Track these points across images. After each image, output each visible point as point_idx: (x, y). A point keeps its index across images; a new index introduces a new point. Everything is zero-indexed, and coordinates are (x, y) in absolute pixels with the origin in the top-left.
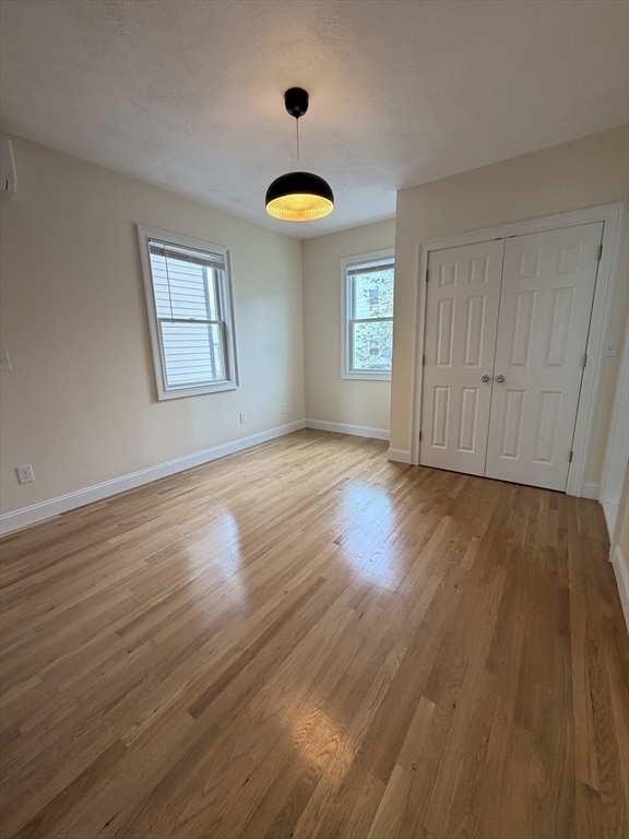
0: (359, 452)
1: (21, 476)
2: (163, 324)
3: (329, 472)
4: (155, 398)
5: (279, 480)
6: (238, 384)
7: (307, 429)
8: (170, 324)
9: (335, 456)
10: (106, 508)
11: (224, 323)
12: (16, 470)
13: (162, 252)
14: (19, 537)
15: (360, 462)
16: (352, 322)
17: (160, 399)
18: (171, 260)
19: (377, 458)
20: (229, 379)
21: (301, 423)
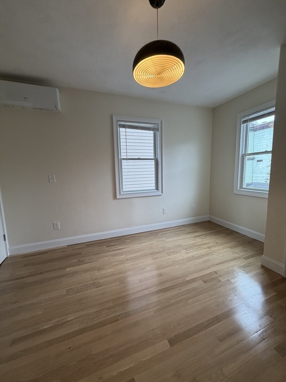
0: (238, 250)
1: (55, 226)
2: (123, 161)
3: (205, 262)
4: (115, 197)
5: (168, 257)
6: (162, 192)
7: (209, 222)
8: (126, 161)
9: (217, 248)
10: (84, 247)
11: (157, 159)
12: (53, 224)
13: (124, 126)
14: (47, 253)
15: (234, 259)
16: (243, 156)
17: (118, 198)
18: (128, 130)
19: (251, 260)
20: (157, 190)
21: (206, 218)
